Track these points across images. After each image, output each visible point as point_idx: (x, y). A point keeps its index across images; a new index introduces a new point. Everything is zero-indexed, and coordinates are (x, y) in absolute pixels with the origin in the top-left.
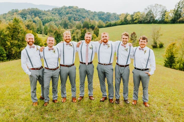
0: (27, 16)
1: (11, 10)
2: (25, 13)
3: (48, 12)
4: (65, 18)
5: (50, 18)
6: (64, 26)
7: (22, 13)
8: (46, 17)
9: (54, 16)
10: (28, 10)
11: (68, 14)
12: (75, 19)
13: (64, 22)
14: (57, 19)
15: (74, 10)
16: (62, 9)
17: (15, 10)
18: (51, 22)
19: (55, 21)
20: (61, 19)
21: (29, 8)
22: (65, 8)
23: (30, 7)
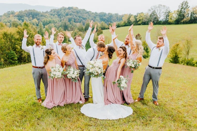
0: (24, 18)
1: (7, 12)
2: (22, 15)
3: (46, 14)
4: (65, 20)
5: (49, 20)
6: (64, 28)
7: (18, 15)
8: (45, 19)
9: (53, 18)
10: (25, 12)
11: (68, 15)
12: (76, 21)
13: (64, 24)
14: (56, 20)
15: (74, 11)
16: (61, 10)
17: (11, 12)
18: (50, 24)
19: (54, 22)
20: (61, 21)
21: (26, 10)
22: (64, 9)
23: (28, 9)
